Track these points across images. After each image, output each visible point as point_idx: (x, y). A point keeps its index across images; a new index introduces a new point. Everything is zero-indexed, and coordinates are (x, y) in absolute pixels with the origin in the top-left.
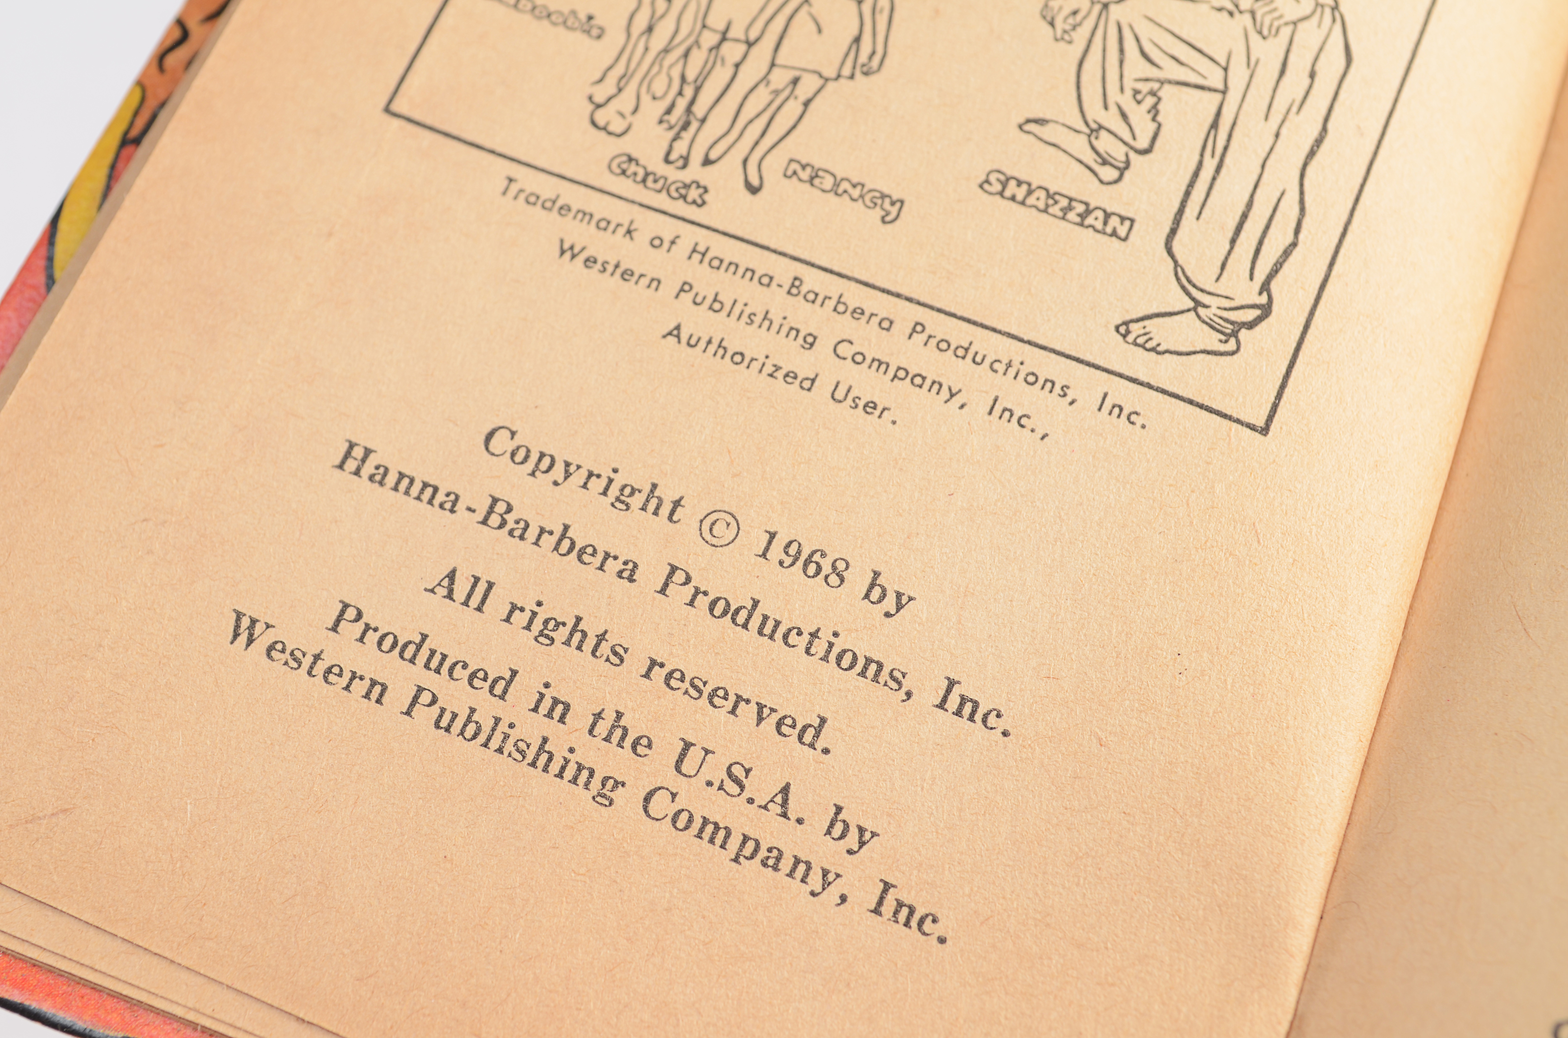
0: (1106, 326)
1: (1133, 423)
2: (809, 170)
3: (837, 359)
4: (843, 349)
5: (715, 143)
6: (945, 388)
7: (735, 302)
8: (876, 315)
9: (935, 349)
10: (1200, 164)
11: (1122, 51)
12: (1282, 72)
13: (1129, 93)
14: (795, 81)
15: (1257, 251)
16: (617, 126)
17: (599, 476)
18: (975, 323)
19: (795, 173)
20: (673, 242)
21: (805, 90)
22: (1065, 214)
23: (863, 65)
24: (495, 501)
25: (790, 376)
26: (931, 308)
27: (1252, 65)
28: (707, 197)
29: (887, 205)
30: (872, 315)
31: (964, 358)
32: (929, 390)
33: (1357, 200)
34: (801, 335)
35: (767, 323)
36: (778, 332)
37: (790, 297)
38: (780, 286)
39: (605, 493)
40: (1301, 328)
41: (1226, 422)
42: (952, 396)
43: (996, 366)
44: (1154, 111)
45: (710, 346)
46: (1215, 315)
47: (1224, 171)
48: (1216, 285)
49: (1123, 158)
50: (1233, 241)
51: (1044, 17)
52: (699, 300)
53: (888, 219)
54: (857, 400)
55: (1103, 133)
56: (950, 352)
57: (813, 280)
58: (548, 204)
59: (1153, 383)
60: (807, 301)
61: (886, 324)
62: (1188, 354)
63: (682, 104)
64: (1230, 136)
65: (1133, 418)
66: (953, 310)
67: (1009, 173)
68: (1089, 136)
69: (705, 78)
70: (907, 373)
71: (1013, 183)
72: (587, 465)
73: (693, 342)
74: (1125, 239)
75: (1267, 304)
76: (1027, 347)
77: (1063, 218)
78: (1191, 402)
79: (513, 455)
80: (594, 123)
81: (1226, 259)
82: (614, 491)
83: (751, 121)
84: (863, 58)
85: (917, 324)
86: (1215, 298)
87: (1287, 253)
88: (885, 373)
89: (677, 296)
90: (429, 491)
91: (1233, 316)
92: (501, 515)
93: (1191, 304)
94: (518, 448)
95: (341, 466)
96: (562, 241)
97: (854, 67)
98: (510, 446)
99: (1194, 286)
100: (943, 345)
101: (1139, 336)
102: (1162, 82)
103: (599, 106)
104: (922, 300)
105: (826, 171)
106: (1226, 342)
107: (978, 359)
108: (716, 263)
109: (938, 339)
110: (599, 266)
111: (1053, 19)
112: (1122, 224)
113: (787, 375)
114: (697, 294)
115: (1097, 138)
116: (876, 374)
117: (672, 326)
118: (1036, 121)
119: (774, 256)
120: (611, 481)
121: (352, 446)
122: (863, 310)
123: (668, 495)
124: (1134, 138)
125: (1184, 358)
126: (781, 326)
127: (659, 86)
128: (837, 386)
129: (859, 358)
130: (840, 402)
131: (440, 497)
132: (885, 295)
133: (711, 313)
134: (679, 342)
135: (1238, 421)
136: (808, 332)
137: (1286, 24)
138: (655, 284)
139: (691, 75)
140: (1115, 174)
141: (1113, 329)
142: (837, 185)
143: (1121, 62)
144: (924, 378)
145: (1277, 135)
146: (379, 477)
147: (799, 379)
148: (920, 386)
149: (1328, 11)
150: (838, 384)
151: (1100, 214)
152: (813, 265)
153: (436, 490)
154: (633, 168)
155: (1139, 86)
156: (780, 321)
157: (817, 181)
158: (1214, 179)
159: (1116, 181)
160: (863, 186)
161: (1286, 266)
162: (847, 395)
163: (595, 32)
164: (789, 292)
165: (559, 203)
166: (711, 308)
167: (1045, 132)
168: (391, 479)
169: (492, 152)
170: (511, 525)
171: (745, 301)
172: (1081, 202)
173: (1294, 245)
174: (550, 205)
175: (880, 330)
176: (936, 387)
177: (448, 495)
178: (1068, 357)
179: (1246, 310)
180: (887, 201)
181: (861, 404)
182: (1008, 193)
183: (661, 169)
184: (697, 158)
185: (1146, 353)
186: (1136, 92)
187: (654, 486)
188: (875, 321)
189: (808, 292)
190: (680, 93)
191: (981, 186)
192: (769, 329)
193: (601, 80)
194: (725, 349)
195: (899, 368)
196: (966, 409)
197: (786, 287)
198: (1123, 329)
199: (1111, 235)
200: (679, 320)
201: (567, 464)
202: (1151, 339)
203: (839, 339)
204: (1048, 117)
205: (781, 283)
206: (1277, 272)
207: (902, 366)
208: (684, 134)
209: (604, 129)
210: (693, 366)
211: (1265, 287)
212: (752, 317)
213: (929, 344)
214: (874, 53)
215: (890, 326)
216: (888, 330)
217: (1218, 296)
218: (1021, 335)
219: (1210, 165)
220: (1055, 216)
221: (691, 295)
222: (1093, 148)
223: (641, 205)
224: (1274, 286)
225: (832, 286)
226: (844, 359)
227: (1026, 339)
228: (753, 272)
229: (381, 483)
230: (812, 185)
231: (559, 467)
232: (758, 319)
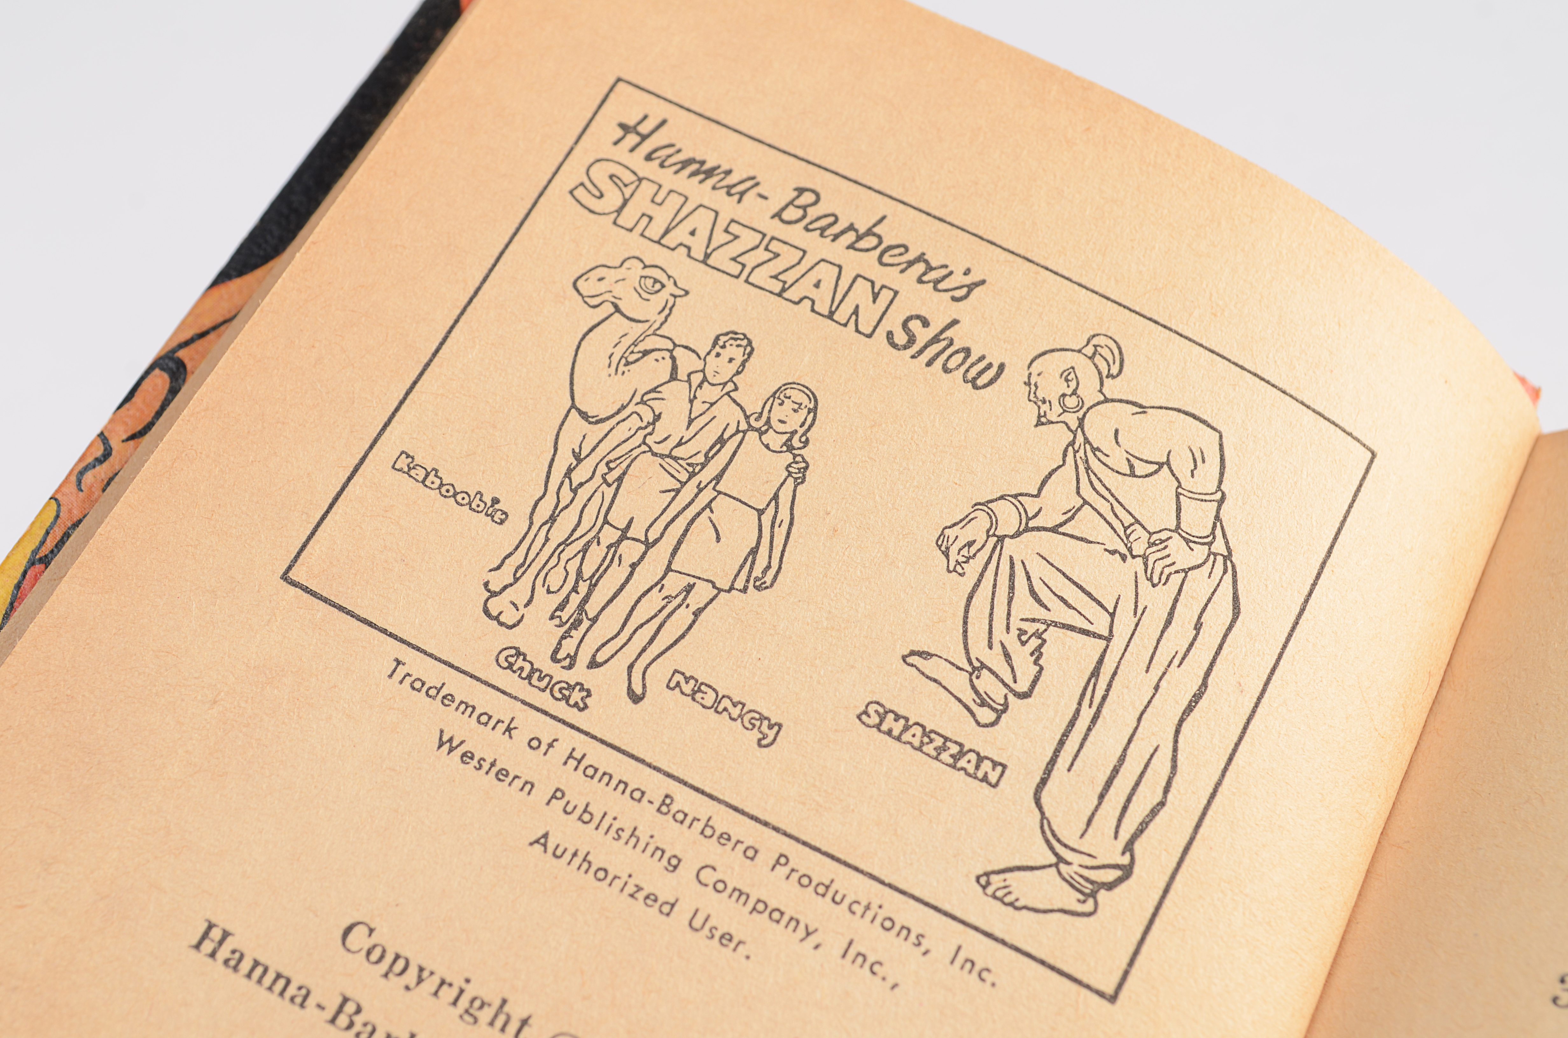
0: (967, 876)
1: (983, 980)
2: (692, 682)
3: (699, 886)
4: (705, 875)
5: (603, 645)
6: (802, 926)
7: (605, 814)
8: (742, 842)
9: (797, 884)
10: (1078, 711)
11: (1012, 588)
12: (1168, 622)
13: (1014, 632)
14: (689, 588)
15: (1125, 808)
16: (509, 617)
17: (450, 985)
18: (838, 860)
19: (678, 684)
20: (550, 745)
21: (697, 599)
22: (939, 754)
23: (757, 579)
24: (345, 1000)
25: (651, 898)
26: (797, 840)
27: (1139, 612)
28: (588, 701)
29: (765, 728)
30: (738, 842)
31: (823, 895)
32: (786, 927)
33: (1230, 760)
34: (667, 856)
35: (634, 840)
36: (644, 851)
37: (659, 815)
38: (650, 802)
39: (455, 1003)
40: (1161, 892)
41: (1074, 987)
42: (808, 934)
43: (855, 907)
44: (1037, 654)
45: (575, 859)
46: (1076, 873)
47: (1100, 721)
48: (1080, 841)
49: (1002, 702)
50: (1102, 797)
51: (940, 547)
52: (569, 809)
53: (764, 742)
54: (714, 931)
55: (985, 672)
56: (811, 889)
57: (684, 799)
58: (433, 692)
59: (1007, 939)
60: (676, 821)
61: (750, 853)
62: (1045, 911)
63: (575, 599)
64: (1110, 685)
65: (985, 974)
66: (818, 845)
67: (888, 706)
68: (971, 674)
69: (601, 577)
70: (766, 906)
71: (891, 716)
72: (442, 972)
73: (559, 853)
74: (995, 786)
75: (1129, 865)
76: (887, 890)
77: (936, 758)
78: (1043, 963)
79: (369, 953)
80: (486, 612)
81: (1093, 814)
82: (464, 1003)
83: (642, 626)
84: (757, 572)
85: (781, 855)
86: (1078, 855)
87: (1154, 812)
88: (745, 904)
89: (548, 803)
90: (281, 983)
91: (1093, 875)
92: (350, 1016)
93: (1053, 860)
94: (374, 946)
95: (197, 946)
96: (442, 731)
97: (748, 581)
98: (367, 944)
99: (1059, 841)
100: (805, 880)
101: (998, 889)
102: (1049, 624)
103: (494, 594)
104: (789, 831)
105: (710, 687)
106: (1084, 902)
107: (838, 898)
108: (590, 772)
109: (800, 873)
110: (475, 763)
111: (947, 548)
112: (994, 770)
113: (647, 897)
114: (568, 803)
115: (978, 677)
116: (736, 905)
117: (540, 834)
118: (920, 654)
119: (648, 770)
120: (462, 991)
121: (211, 926)
122: (729, 836)
123: (517, 1011)
124: (1015, 682)
125: (1041, 916)
126: (647, 844)
127: (555, 580)
128: (695, 914)
129: (720, 886)
130: (697, 930)
131: (291, 990)
132: (753, 823)
133: (580, 823)
134: (545, 851)
135: (1088, 987)
136: (673, 853)
137: (1177, 572)
138: (528, 787)
139: (587, 572)
140: (993, 716)
141: (974, 879)
142: (717, 701)
143: (1010, 600)
144: (782, 914)
145: (1157, 688)
146: (234, 963)
147: (659, 903)
148: (778, 922)
149: (1220, 559)
150: (697, 911)
151: (972, 757)
152: (685, 784)
153: (288, 982)
154: (520, 663)
155: (1025, 626)
156: (647, 839)
157: (698, 696)
158: (1089, 729)
159: (992, 724)
160: (744, 705)
161: (1152, 826)
162: (704, 924)
163: (498, 516)
164: (659, 810)
165: (443, 692)
166: (580, 819)
167: (929, 666)
168: (246, 966)
169: (384, 631)
170: (358, 1027)
171: (615, 815)
172: (956, 742)
173: (1162, 804)
174: (434, 692)
175: (745, 859)
176: (793, 923)
177: (300, 988)
178: (927, 904)
179: (1108, 870)
180: (766, 723)
181: (718, 934)
182: (885, 727)
183: (548, 666)
184: (584, 658)
185: (1004, 908)
186: (1022, 632)
187: (504, 1002)
188: (740, 848)
189: (678, 812)
190: (575, 590)
191: (859, 717)
192: (635, 847)
193: (499, 568)
194: (589, 863)
195: (759, 901)
196: (820, 949)
197: (657, 805)
198: (984, 880)
199: (982, 780)
200: (548, 829)
201: (421, 969)
202: (1010, 893)
203: (703, 864)
204: (932, 651)
205: (652, 800)
206: (1142, 831)
207: (762, 898)
208: (573, 633)
209: (497, 618)
210: (556, 878)
211: (1129, 847)
212: (620, 832)
213: (791, 878)
214: (769, 567)
215: (755, 856)
216: (752, 859)
217: (1081, 853)
218: (883, 878)
219: (1087, 714)
220: (928, 755)
221: (563, 803)
222: (973, 687)
223: (524, 702)
224: (1138, 846)
225: (701, 807)
226: (706, 885)
227: (887, 881)
228: (626, 785)
229: (235, 968)
230: (694, 699)
231: (413, 972)
232: (625, 835)
